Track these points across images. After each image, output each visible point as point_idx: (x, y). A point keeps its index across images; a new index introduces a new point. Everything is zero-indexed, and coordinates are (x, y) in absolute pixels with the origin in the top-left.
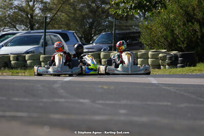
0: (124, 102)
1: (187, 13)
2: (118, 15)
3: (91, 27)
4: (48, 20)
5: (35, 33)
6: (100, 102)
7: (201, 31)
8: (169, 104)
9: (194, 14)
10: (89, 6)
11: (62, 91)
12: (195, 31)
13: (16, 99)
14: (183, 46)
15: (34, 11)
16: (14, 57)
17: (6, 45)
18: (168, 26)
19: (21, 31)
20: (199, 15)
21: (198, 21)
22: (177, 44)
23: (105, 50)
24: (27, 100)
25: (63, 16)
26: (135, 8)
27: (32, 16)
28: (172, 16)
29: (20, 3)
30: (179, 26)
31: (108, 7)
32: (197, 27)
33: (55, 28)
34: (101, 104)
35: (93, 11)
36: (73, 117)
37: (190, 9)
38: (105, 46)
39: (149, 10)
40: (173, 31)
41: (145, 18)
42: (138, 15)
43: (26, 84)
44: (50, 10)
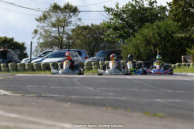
0: (112, 89)
1: (147, 40)
2: (109, 41)
3: (94, 48)
4: (70, 44)
5: (63, 51)
6: (99, 89)
7: (154, 50)
8: (137, 90)
9: (151, 41)
10: (93, 36)
11: (78, 83)
12: (151, 50)
13: (53, 87)
14: (145, 58)
15: (63, 39)
16: (52, 64)
17: (47, 57)
18: (136, 47)
19: (56, 50)
20: (154, 42)
21: (153, 44)
22: (141, 57)
23: (101, 60)
24: (59, 87)
25: (78, 42)
26: (118, 37)
27: (61, 41)
28: (138, 42)
29: (55, 34)
30: (142, 47)
31: (103, 37)
32: (152, 48)
33: (74, 48)
34: (100, 90)
35: (95, 39)
36: (84, 97)
37: (148, 38)
38: (102, 58)
39: (126, 38)
40: (139, 50)
41: (124, 43)
42: (120, 41)
43: (58, 79)
44: (71, 38)
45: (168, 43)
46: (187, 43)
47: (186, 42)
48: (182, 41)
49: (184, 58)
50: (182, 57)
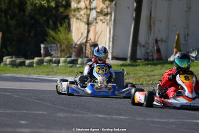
45: (12, 20)
46: (47, 21)
47: (44, 18)
48: (37, 17)
49: (46, 49)
50: (42, 46)
